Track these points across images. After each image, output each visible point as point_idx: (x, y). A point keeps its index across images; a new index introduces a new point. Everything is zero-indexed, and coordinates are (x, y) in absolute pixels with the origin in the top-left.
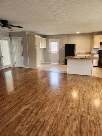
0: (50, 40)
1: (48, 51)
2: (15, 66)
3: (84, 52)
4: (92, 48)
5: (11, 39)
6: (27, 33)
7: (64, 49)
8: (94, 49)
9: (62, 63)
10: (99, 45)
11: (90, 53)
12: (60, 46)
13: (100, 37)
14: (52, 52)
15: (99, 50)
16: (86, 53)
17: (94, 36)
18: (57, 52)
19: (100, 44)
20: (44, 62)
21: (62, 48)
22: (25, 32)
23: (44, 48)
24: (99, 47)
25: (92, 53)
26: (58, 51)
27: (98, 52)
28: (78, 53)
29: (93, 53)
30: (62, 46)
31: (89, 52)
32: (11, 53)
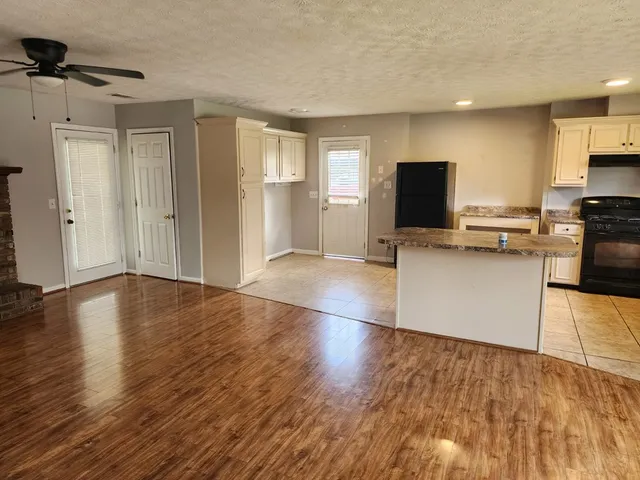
0: (320, 139)
1: (312, 194)
2: (139, 272)
3: (498, 202)
4: (546, 188)
5: (122, 137)
6: (199, 109)
7: (390, 186)
8: (559, 189)
9: (383, 259)
10: (585, 171)
11: (534, 211)
12: (373, 173)
13: (586, 128)
14: (331, 201)
15: (585, 194)
16: (514, 212)
17: (557, 121)
18: (356, 202)
19: (590, 165)
20: (290, 250)
21: (381, 180)
22: (189, 103)
23: (292, 179)
24: (584, 183)
25: (544, 209)
26: (363, 194)
27: (578, 209)
28: (468, 208)
29: (550, 212)
30: (381, 170)
31: (525, 202)
32: (122, 204)
